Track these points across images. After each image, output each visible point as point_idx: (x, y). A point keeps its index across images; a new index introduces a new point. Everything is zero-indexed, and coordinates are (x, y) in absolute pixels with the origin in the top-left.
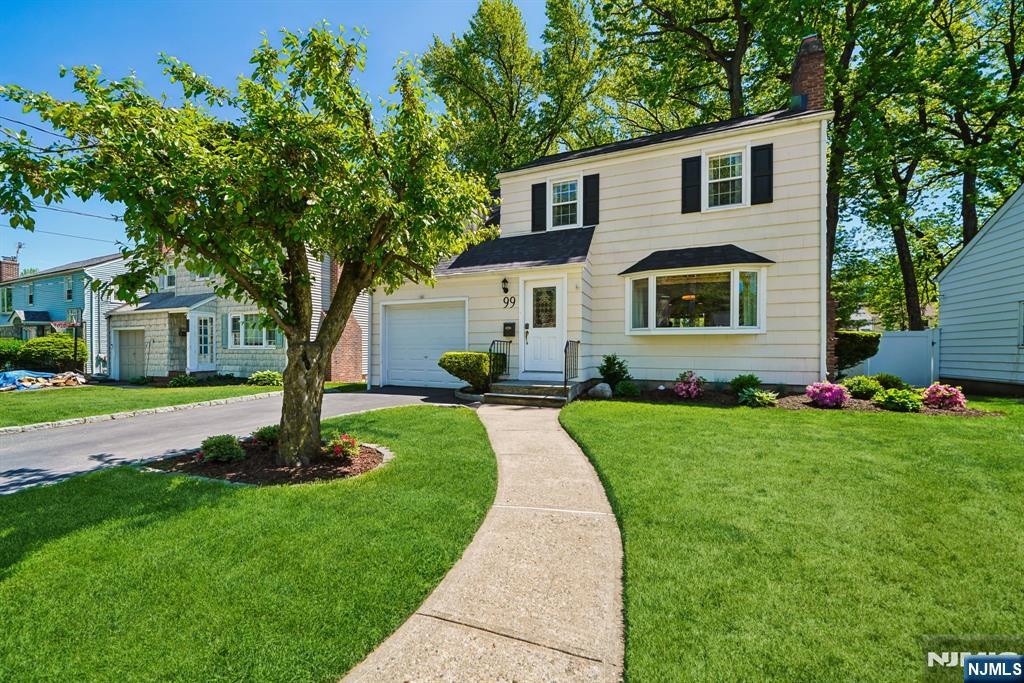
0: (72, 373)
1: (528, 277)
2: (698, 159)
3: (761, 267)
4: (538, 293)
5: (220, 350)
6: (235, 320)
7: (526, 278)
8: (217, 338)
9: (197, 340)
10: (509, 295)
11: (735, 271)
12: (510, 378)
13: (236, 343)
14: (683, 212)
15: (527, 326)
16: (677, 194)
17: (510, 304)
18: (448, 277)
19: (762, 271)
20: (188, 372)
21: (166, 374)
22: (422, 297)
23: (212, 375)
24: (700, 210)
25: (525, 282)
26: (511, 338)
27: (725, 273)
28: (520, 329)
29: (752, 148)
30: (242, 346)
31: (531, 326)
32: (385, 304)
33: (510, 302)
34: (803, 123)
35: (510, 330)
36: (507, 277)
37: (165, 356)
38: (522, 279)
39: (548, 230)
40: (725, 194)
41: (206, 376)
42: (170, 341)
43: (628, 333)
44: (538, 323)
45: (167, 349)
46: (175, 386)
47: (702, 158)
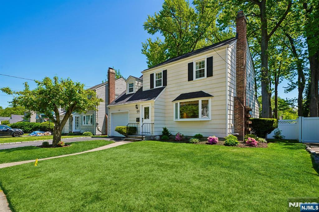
0: (48, 132)
1: (143, 104)
2: (192, 63)
3: (210, 98)
4: (145, 108)
5: (81, 126)
6: (84, 117)
7: (142, 104)
8: (80, 122)
9: (75, 123)
10: (138, 109)
11: (200, 100)
12: (138, 134)
13: (85, 124)
14: (188, 81)
15: (143, 119)
16: (187, 75)
17: (138, 112)
18: (124, 105)
19: (210, 99)
20: (72, 132)
21: (68, 132)
22: (119, 110)
23: (79, 133)
24: (193, 80)
25: (142, 105)
26: (139, 122)
27: (197, 101)
28: (141, 120)
29: (207, 58)
30: (86, 125)
31: (144, 118)
32: (112, 112)
33: (138, 111)
34: (220, 49)
35: (138, 120)
36: (137, 104)
37: (68, 127)
38: (141, 104)
39: (154, 88)
40: (200, 74)
41: (77, 133)
42: (69, 123)
43: (174, 120)
44: (145, 118)
45: (68, 126)
46: (69, 136)
47: (194, 63)
